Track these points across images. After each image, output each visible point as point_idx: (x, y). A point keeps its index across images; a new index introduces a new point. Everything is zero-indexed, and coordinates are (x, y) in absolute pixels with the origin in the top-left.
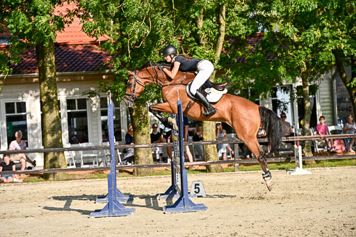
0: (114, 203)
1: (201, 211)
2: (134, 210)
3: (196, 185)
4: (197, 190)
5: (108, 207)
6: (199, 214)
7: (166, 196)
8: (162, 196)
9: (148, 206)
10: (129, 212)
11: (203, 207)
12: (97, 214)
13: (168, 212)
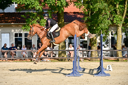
0: (75, 72)
1: (108, 76)
2: (83, 74)
3: (109, 66)
4: (109, 68)
5: (73, 73)
6: (107, 78)
7: (97, 70)
8: (96, 70)
9: (89, 73)
10: (80, 75)
11: (108, 75)
12: (69, 75)
13: (95, 76)
